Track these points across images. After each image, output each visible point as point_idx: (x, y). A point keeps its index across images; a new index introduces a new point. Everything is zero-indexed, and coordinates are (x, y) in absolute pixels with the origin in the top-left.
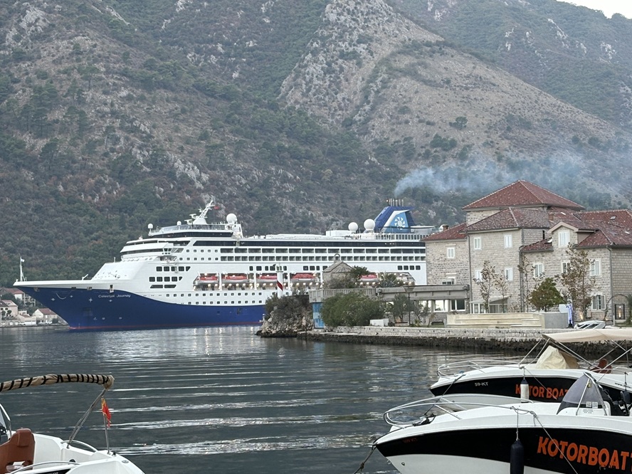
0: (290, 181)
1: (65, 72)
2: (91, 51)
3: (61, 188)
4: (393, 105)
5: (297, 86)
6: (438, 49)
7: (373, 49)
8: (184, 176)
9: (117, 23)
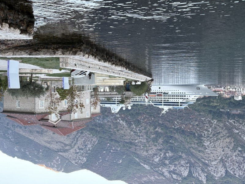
0: (98, 119)
1: (150, 146)
4: (71, 137)
5: (94, 142)
6: (59, 151)
8: (123, 121)
9: (137, 158)
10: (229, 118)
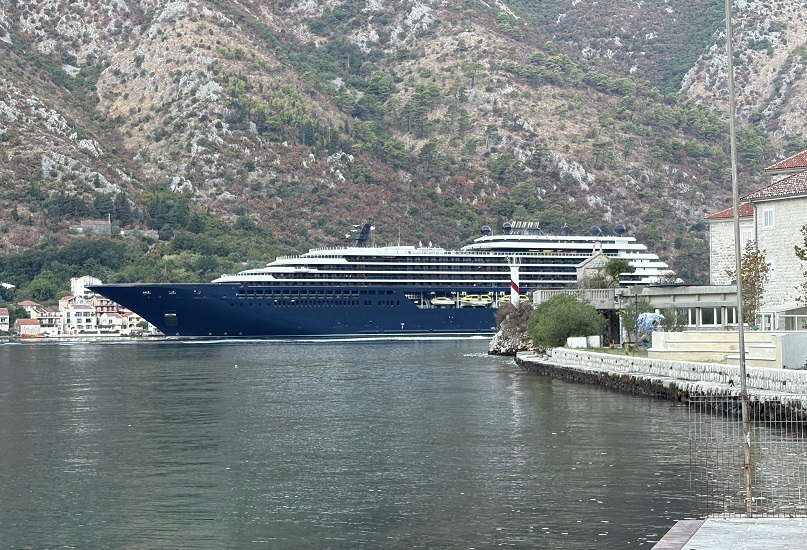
1: (448, 70)
2: (477, 48)
3: (439, 190)
5: (700, 79)
7: (787, 37)
8: (569, 176)
9: (505, 17)
10: (122, 199)
